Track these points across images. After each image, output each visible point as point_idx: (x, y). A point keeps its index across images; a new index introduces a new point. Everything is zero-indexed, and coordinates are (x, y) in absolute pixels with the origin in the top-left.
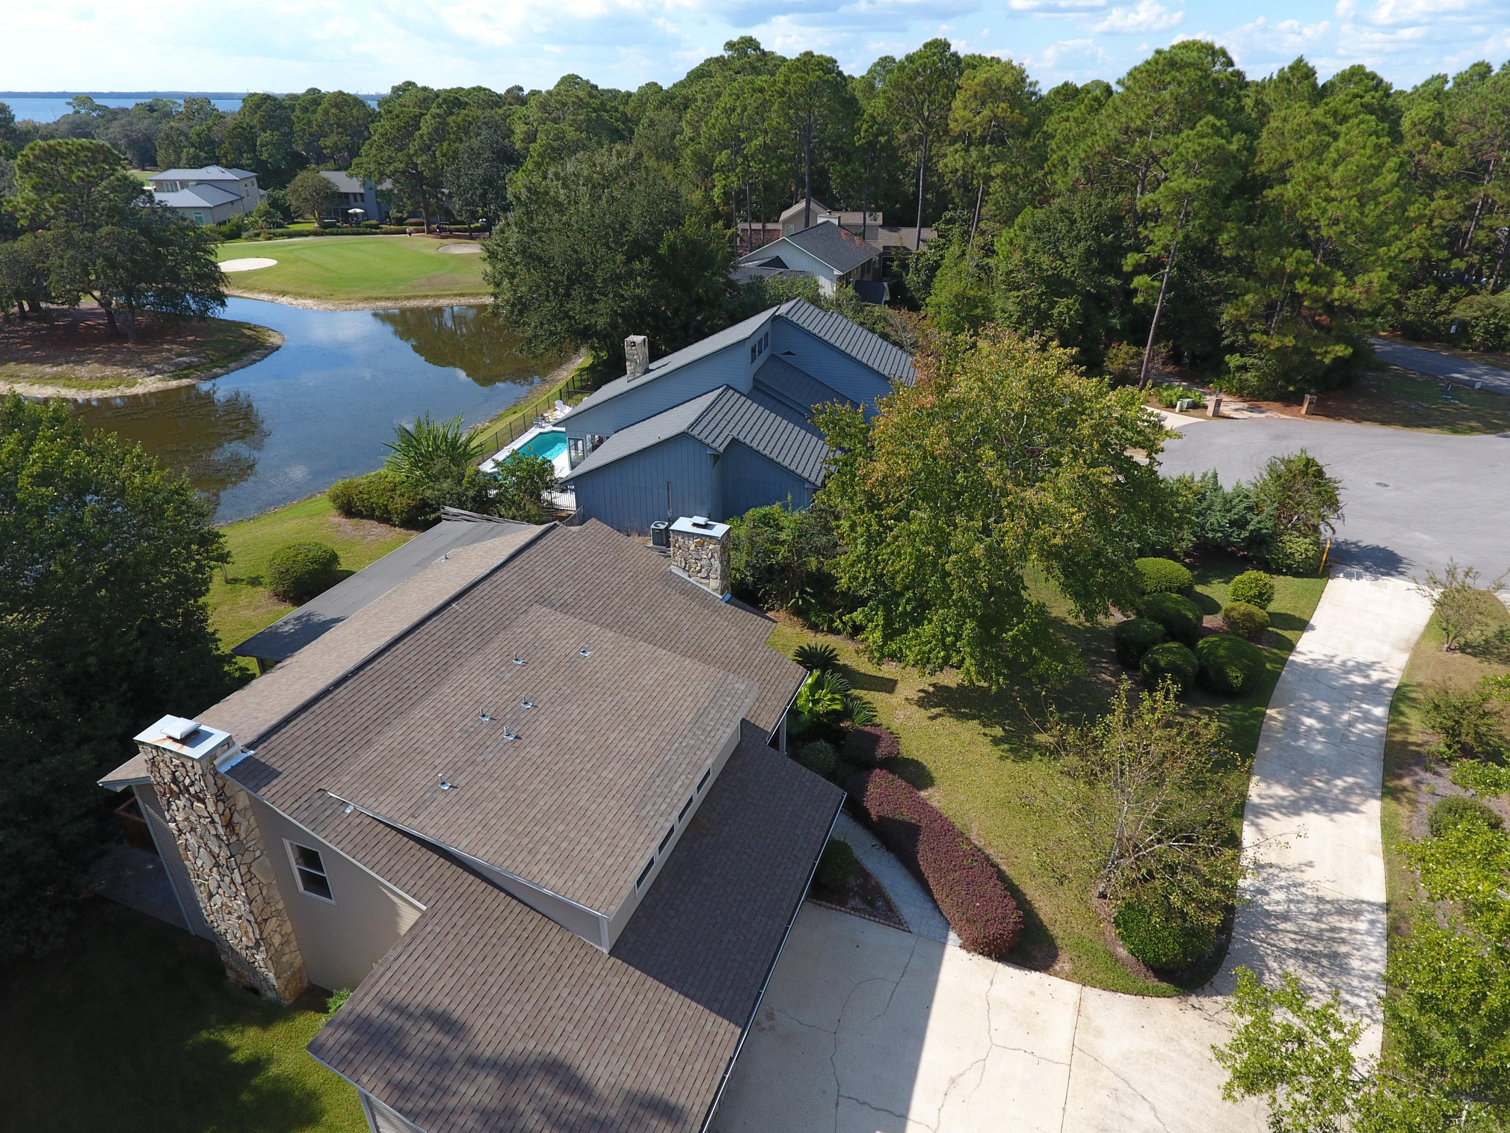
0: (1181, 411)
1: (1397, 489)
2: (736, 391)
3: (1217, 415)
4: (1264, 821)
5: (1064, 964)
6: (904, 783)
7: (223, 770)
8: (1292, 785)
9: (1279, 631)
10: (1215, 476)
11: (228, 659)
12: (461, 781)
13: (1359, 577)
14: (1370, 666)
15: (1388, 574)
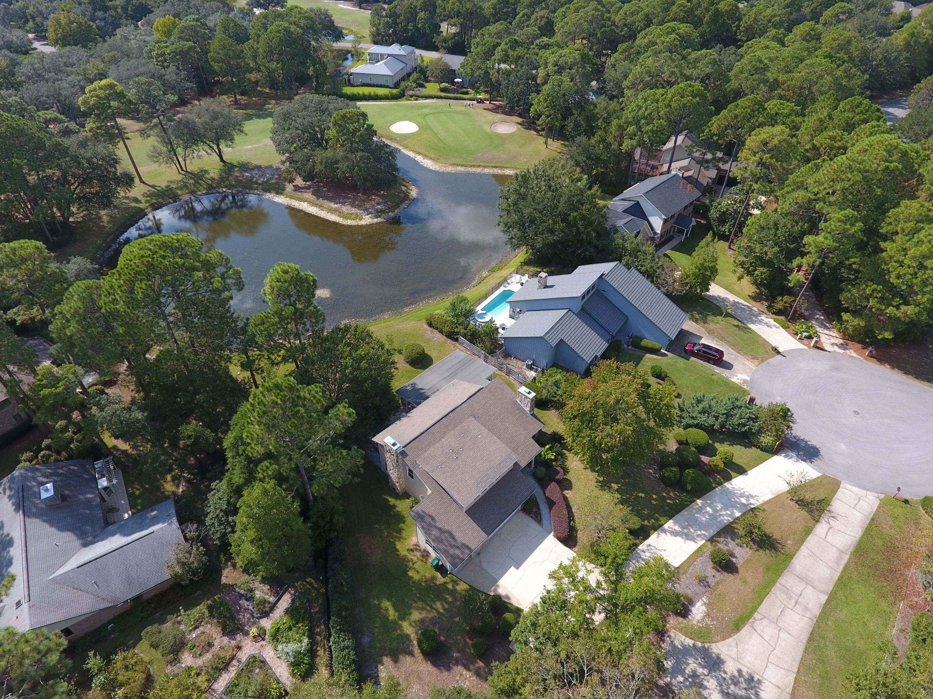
0: (800, 339)
1: (862, 417)
2: (572, 312)
3: (815, 346)
6: (562, 488)
7: (398, 452)
9: (731, 472)
12: (443, 466)
13: (791, 458)
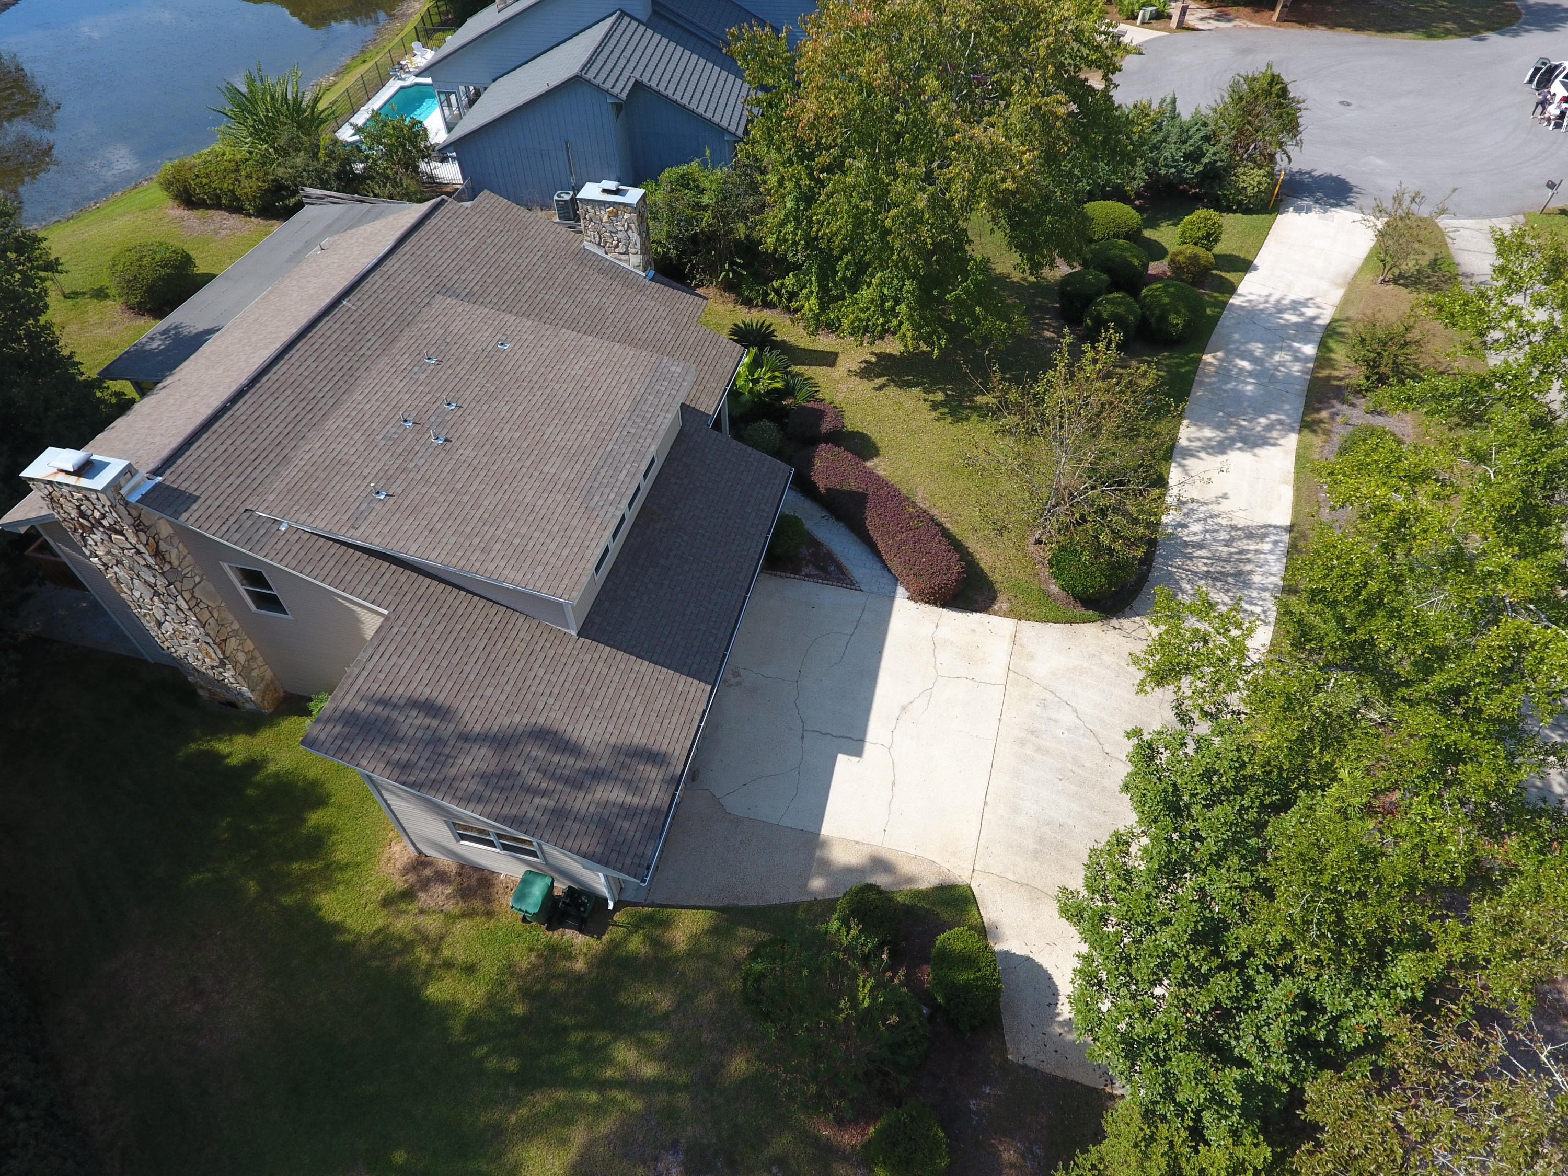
0: (1143, 23)
1: (1360, 107)
2: (633, 18)
3: (1182, 26)
4: (1190, 462)
5: (1002, 604)
6: (850, 456)
7: (134, 499)
8: (1219, 426)
9: (1223, 274)
10: (1174, 102)
11: (98, 383)
12: (395, 488)
13: (1309, 210)
14: (1304, 304)
15: (1337, 205)
